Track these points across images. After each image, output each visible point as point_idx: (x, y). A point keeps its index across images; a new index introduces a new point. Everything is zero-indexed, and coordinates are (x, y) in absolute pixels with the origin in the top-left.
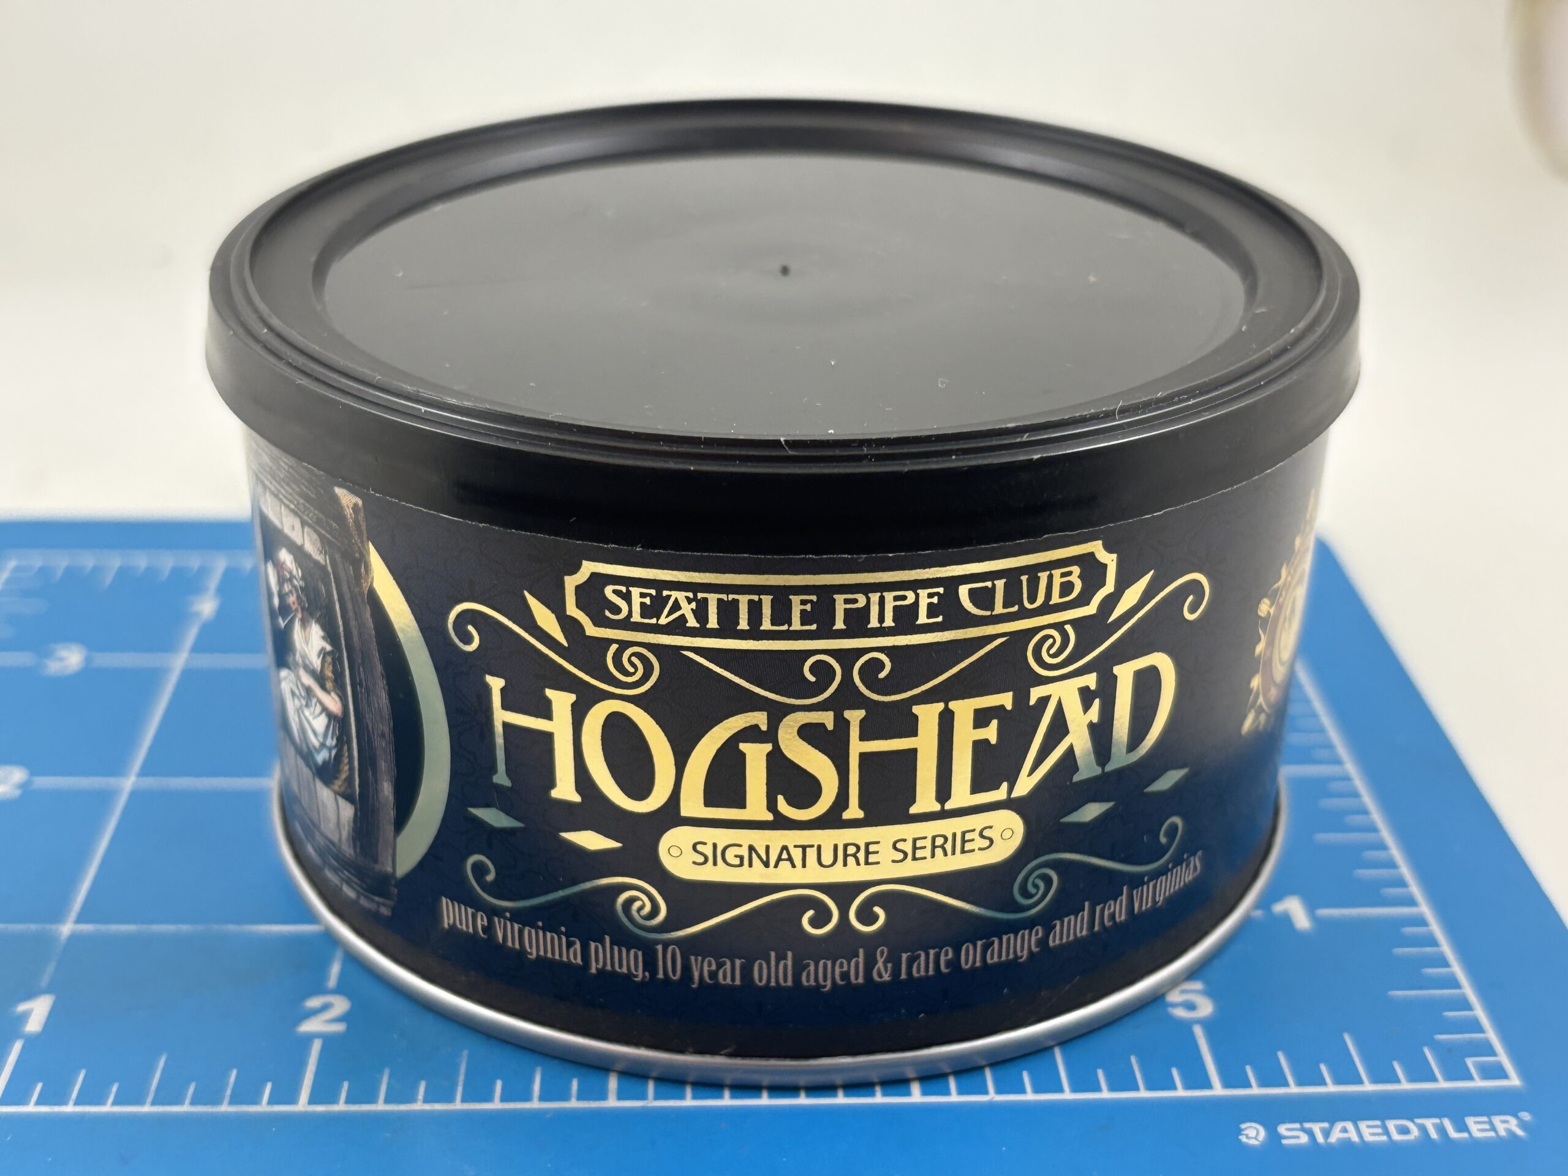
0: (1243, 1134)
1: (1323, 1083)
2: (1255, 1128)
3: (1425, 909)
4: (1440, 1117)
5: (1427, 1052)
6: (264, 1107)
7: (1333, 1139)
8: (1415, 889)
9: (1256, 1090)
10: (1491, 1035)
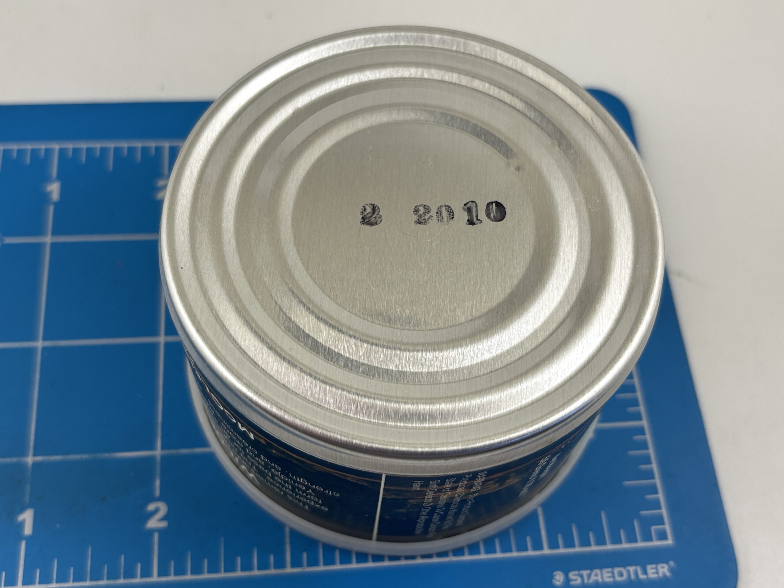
0: (554, 578)
1: (589, 545)
2: (559, 574)
3: (645, 423)
4: (636, 565)
5: (636, 524)
6: (137, 580)
7: (591, 581)
8: (642, 408)
9: (562, 550)
10: (664, 512)
